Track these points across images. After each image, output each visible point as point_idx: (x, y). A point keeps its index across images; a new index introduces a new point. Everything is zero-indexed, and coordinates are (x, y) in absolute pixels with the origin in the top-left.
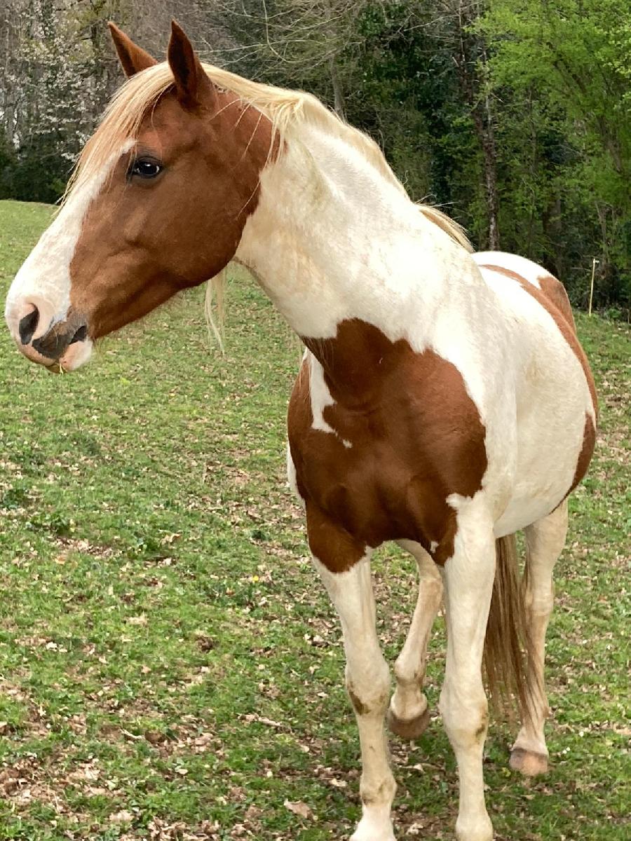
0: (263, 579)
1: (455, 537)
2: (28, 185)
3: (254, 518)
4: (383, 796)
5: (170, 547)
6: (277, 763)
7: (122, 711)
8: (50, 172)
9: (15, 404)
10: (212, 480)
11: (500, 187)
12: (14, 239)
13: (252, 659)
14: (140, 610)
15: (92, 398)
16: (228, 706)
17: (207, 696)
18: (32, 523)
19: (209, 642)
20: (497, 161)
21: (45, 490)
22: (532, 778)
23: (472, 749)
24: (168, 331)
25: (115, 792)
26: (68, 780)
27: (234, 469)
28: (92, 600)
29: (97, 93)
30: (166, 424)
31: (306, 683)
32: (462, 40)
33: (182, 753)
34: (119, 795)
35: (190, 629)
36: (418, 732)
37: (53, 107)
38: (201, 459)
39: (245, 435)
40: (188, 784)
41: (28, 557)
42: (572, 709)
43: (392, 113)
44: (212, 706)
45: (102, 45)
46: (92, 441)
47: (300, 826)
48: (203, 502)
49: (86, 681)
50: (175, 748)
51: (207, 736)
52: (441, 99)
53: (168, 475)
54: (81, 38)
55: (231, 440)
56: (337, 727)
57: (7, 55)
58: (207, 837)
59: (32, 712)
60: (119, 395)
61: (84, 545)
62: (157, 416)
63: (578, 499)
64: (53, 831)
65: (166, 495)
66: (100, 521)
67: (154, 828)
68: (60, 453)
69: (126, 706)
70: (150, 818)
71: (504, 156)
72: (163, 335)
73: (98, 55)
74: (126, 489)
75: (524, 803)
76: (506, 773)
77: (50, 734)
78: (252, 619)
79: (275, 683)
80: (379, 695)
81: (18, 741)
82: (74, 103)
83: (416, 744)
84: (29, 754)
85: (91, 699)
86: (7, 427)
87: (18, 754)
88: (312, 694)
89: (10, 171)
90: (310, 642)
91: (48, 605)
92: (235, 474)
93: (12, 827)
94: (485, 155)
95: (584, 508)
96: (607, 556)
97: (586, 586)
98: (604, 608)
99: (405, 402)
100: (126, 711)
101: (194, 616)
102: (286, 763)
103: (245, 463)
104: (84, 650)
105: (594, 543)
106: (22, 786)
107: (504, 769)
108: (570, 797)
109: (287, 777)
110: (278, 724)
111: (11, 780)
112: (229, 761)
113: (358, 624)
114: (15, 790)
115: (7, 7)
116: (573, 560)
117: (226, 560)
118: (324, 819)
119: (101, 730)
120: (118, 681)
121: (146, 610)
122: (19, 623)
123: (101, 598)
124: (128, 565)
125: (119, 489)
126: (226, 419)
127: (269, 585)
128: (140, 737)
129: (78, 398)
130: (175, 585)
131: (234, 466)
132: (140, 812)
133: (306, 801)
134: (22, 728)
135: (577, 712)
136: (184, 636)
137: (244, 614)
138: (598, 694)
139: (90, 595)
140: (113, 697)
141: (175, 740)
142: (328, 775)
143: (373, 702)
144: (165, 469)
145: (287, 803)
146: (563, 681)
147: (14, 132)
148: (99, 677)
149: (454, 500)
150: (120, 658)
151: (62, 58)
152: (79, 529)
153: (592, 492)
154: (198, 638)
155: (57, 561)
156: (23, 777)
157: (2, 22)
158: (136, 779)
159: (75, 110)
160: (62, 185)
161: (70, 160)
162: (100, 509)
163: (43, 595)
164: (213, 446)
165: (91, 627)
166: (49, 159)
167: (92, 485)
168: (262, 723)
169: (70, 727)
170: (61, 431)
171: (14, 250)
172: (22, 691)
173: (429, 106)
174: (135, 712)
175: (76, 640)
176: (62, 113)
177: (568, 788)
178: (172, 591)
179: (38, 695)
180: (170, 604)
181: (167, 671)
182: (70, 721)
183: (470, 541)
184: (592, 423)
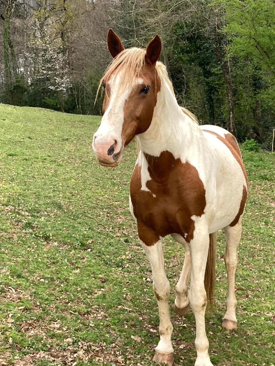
0: (128, 257)
1: (194, 231)
2: (35, 100)
3: (125, 234)
4: (168, 332)
5: (90, 245)
6: (129, 323)
7: (69, 304)
8: (44, 94)
9: (28, 190)
10: (109, 220)
11: (234, 98)
12: (28, 123)
13: (121, 286)
14: (77, 268)
15: (60, 187)
16: (111, 303)
17: (102, 299)
18: (35, 235)
19: (104, 279)
20: (233, 88)
21: (40, 223)
22: (230, 330)
23: (201, 312)
24: (92, 161)
25: (66, 332)
26: (48, 327)
27: (118, 215)
28: (58, 264)
29: (64, 60)
30: (90, 198)
31: (143, 296)
32: (217, 37)
33: (92, 319)
34: (68, 333)
35: (97, 275)
37: (45, 67)
38: (104, 212)
39: (123, 202)
40: (94, 330)
41: (33, 248)
42: (250, 306)
43: (189, 67)
44: (105, 303)
45: (66, 40)
46: (59, 204)
47: (137, 345)
48: (105, 228)
49: (56, 293)
50: (90, 317)
51: (102, 313)
52: (209, 61)
53: (91, 218)
54: (56, 37)
55: (117, 204)
56: (154, 311)
57: (25, 44)
58: (101, 348)
59: (34, 303)
60: (71, 186)
61: (56, 244)
62: (87, 195)
63: (261, 228)
64: (42, 345)
65: (89, 226)
66: (62, 235)
67: (81, 344)
68: (47, 209)
69: (71, 302)
70: (79, 341)
71: (236, 86)
72: (90, 162)
73: (64, 44)
74: (73, 223)
75: (226, 339)
76: (220, 328)
77: (41, 311)
78: (122, 272)
79: (130, 295)
80: (166, 293)
81: (29, 313)
82: (54, 65)
83: (185, 317)
84: (33, 318)
85: (58, 300)
86: (25, 199)
87: (29, 318)
88: (144, 299)
89: (27, 94)
90: (145, 281)
91: (41, 265)
92: (118, 217)
93: (27, 343)
94: (228, 85)
95: (263, 231)
96: (271, 249)
97: (261, 261)
98: (267, 269)
99: (178, 181)
100: (71, 304)
101: (99, 270)
102: (133, 323)
103: (122, 213)
104: (55, 282)
105: (266, 245)
106: (30, 329)
107: (219, 327)
108: (244, 337)
109: (133, 328)
110: (130, 310)
111: (26, 327)
112: (111, 322)
113: (158, 266)
114: (28, 331)
115: (25, 24)
116: (256, 251)
117: (113, 250)
118: (147, 343)
119: (61, 310)
120: (68, 293)
121: (79, 268)
122: (29, 271)
123: (62, 263)
124: (73, 251)
125: (70, 223)
126: (115, 196)
127: (130, 260)
128: (76, 313)
129: (54, 188)
130: (92, 259)
131: (118, 214)
132: (75, 339)
133: (140, 336)
134: (31, 309)
135: (251, 307)
136: (94, 277)
137: (119, 270)
138: (261, 301)
139: (58, 262)
140: (66, 299)
141: (90, 314)
142: (149, 327)
143: (163, 296)
144: (89, 216)
145: (132, 337)
146: (247, 296)
147: (28, 77)
148: (61, 292)
149: (194, 218)
150: (69, 285)
151: (48, 46)
152: (54, 238)
154: (100, 278)
155: (45, 250)
156: (31, 326)
157: (23, 31)
158: (74, 327)
159: (54, 68)
160: (49, 100)
161: (52, 89)
162: (63, 230)
163: (39, 262)
164: (110, 206)
165: (58, 274)
166: (44, 89)
167: (59, 221)
168: (124, 309)
169: (49, 309)
170: (47, 200)
171: (28, 127)
172: (31, 296)
173: (204, 64)
174: (74, 304)
175: (52, 278)
176: (49, 69)
177: (244, 334)
178: (90, 261)
179: (37, 298)
180: (89, 266)
181: (87, 290)
182: (49, 307)
183: (200, 233)
184: (246, 189)
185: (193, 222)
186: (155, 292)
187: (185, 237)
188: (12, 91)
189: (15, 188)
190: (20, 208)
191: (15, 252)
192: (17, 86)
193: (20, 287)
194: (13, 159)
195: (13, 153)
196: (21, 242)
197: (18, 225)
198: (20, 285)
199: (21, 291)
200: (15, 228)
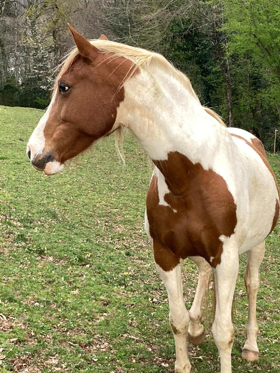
0: (130, 273)
1: (222, 255)
2: (26, 100)
3: (126, 246)
4: (185, 371)
5: (89, 259)
6: (137, 356)
7: (68, 333)
8: (35, 94)
9: (20, 197)
10: (107, 229)
11: (233, 98)
12: (20, 124)
13: (126, 309)
14: (76, 288)
15: (54, 193)
16: (115, 330)
17: (106, 326)
18: (28, 249)
19: (107, 302)
20: (232, 87)
21: (34, 235)
22: (252, 362)
24: (87, 164)
25: (66, 369)
26: (44, 364)
28: (55, 283)
29: (55, 59)
30: (87, 205)
31: (150, 320)
32: (216, 34)
33: (95, 351)
34: (68, 371)
35: (98, 296)
36: (200, 342)
37: (36, 66)
38: (102, 220)
39: (121, 209)
40: (98, 366)
41: (26, 264)
42: (269, 331)
43: (185, 66)
44: (108, 331)
45: (57, 38)
46: (54, 213)
48: (103, 239)
49: (52, 319)
50: (92, 350)
51: (106, 344)
52: (207, 59)
53: (87, 227)
54: (48, 35)
55: (115, 211)
56: (164, 340)
57: (16, 43)
59: (29, 334)
60: (66, 192)
61: (51, 259)
62: (83, 201)
63: (270, 237)
65: (87, 236)
66: (58, 248)
68: (40, 218)
69: (70, 331)
71: (235, 84)
72: (85, 165)
73: (56, 43)
74: (69, 234)
76: (240, 360)
77: (36, 343)
78: (125, 291)
79: (136, 320)
80: (184, 326)
81: (22, 347)
82: (45, 64)
83: (200, 347)
84: (27, 352)
85: (55, 328)
86: (17, 207)
87: (23, 353)
88: (153, 325)
89: (18, 94)
90: (151, 302)
91: (35, 286)
92: (118, 227)
94: (227, 84)
95: (273, 240)
97: (275, 275)
99: (200, 192)
100: (70, 333)
101: (100, 290)
102: (141, 356)
103: (121, 222)
104: (51, 306)
105: (278, 256)
106: (24, 367)
107: (239, 358)
108: (269, 371)
109: (142, 362)
110: (138, 339)
111: (19, 364)
112: (116, 355)
113: (176, 294)
114: (21, 368)
115: (16, 23)
116: (268, 264)
117: (114, 265)
119: (59, 341)
120: (66, 319)
121: (78, 288)
122: (22, 293)
123: (59, 282)
124: (71, 268)
125: (66, 234)
126: (113, 202)
127: (133, 276)
128: (76, 345)
129: (48, 194)
130: (91, 276)
131: (117, 223)
134: (24, 341)
135: (271, 332)
136: (95, 299)
137: (122, 289)
139: (54, 281)
140: (64, 327)
141: (92, 346)
142: (160, 361)
143: (182, 329)
144: (87, 225)
146: (265, 318)
147: (19, 77)
148: (58, 318)
149: (222, 238)
150: (67, 309)
151: (40, 45)
152: (49, 251)
153: (276, 233)
154: (101, 300)
155: (39, 266)
156: (25, 363)
157: (13, 29)
158: (75, 363)
159: (45, 67)
160: (40, 100)
161: (44, 89)
162: (58, 243)
163: (33, 281)
164: (108, 214)
165: (54, 296)
166: (35, 89)
167: (54, 232)
168: (131, 338)
169: (46, 340)
170: (40, 208)
171: (20, 129)
172: (24, 324)
173: (201, 63)
174: (74, 333)
175: (48, 301)
176: (40, 68)
177: (268, 367)
178: (90, 279)
179: (31, 326)
180: (89, 285)
181: (88, 315)
182: (45, 338)
183: (228, 257)
184: (278, 203)
185: (220, 243)
186: (172, 325)
187: (211, 261)
188: (3, 91)
189: (6, 195)
190: (12, 217)
191: (6, 270)
192: (8, 86)
193: (13, 313)
194: (4, 162)
195: (4, 156)
196: (12, 258)
197: (9, 237)
198: (12, 310)
199: (13, 318)
200: (6, 241)
